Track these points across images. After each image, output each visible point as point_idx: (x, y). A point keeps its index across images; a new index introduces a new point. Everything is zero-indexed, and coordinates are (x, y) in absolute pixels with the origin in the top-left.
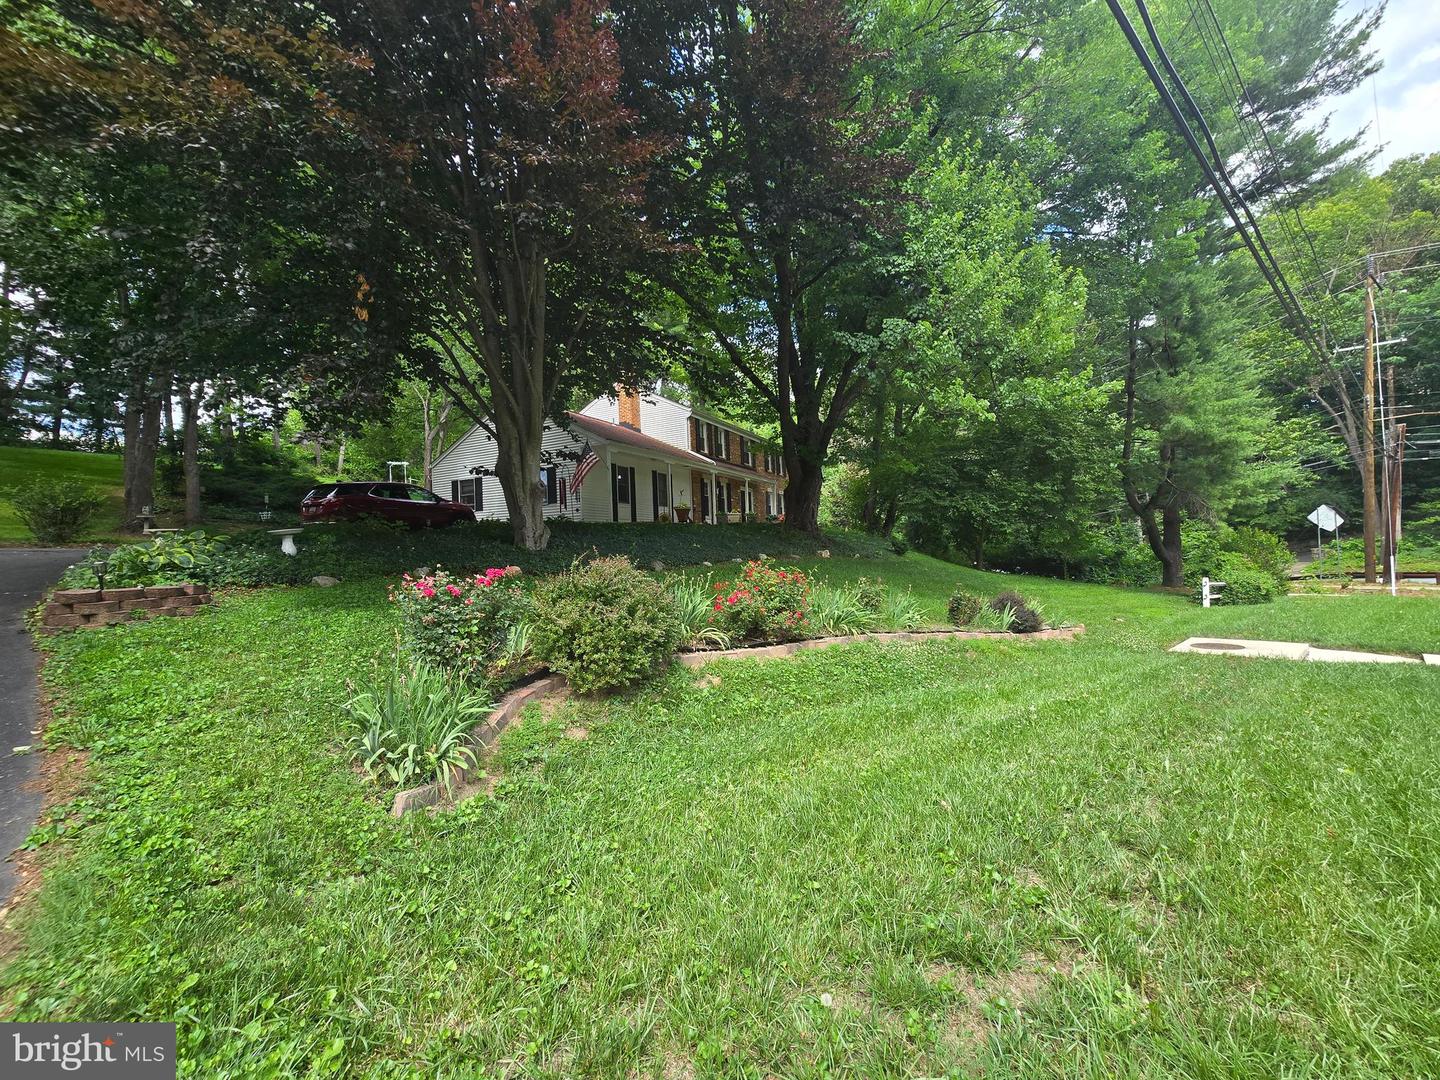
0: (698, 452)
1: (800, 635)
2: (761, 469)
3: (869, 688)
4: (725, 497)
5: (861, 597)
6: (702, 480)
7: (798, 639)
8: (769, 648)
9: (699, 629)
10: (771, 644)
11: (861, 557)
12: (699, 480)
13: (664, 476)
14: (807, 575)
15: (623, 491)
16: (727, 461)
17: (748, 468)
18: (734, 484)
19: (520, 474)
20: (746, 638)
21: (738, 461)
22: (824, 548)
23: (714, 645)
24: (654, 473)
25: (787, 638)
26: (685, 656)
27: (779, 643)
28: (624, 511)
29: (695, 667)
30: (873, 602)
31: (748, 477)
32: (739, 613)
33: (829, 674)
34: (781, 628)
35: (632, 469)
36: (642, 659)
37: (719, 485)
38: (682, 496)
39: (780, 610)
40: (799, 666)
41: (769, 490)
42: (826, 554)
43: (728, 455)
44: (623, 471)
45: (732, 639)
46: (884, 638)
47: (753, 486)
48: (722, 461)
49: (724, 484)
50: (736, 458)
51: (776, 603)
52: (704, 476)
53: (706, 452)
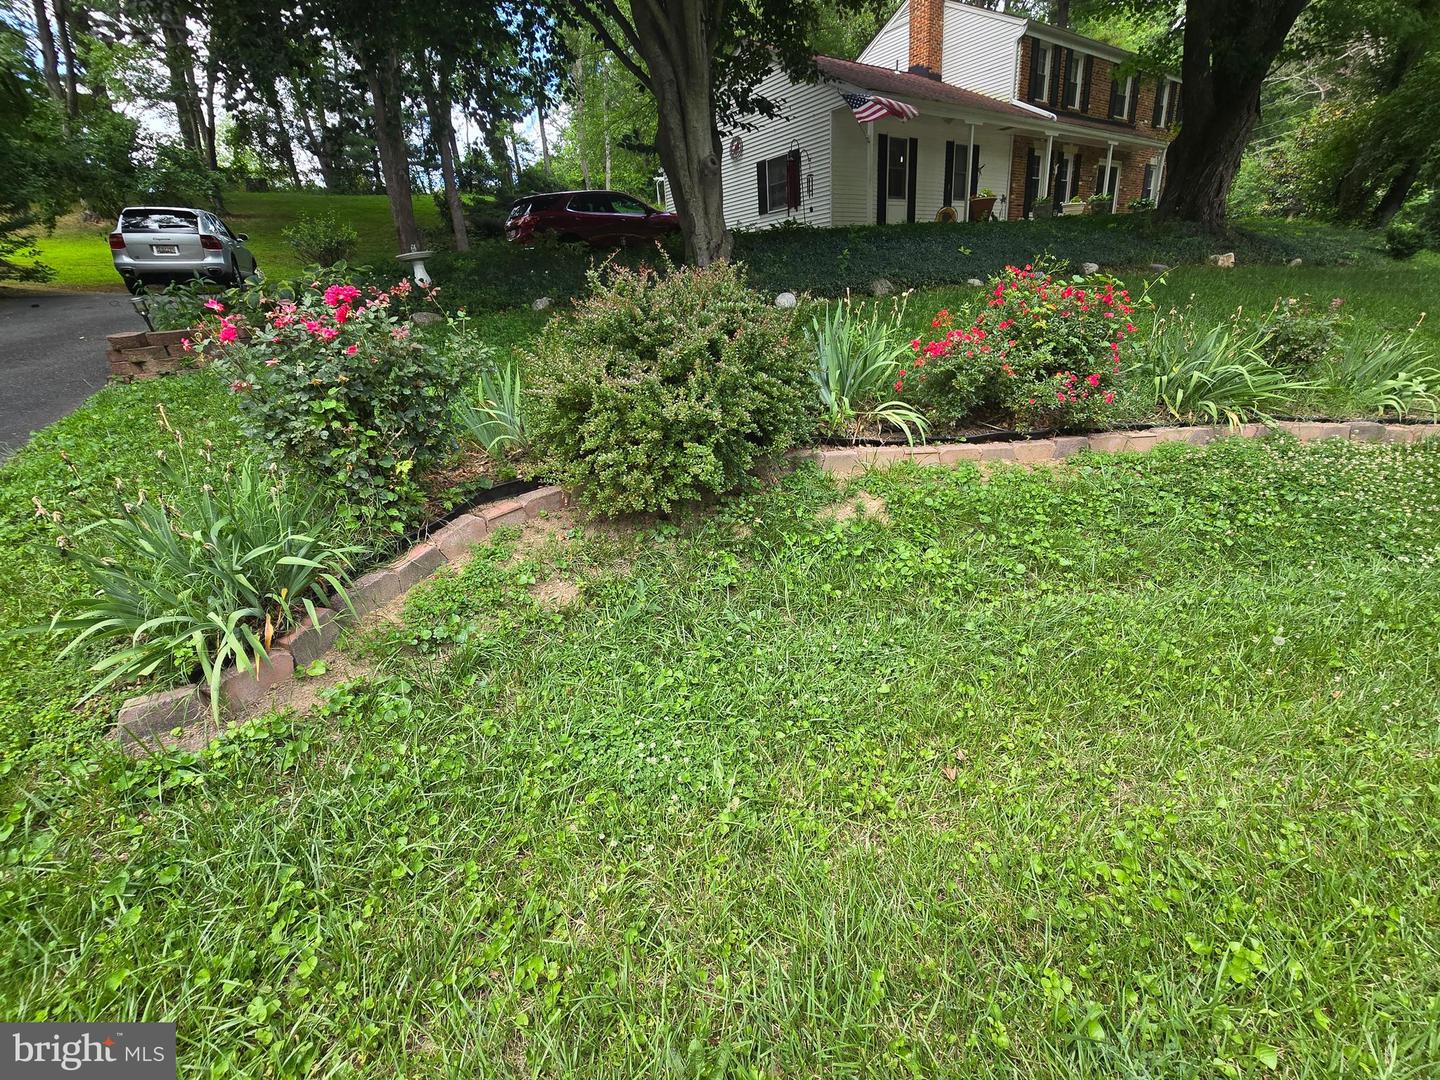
0: (1030, 101)
1: (1089, 420)
2: (1144, 123)
3: (1230, 552)
4: (1069, 179)
5: (1273, 344)
6: (1031, 151)
7: (1086, 429)
8: (1016, 445)
9: (873, 402)
10: (1020, 437)
11: (1306, 263)
12: (1025, 153)
13: (965, 149)
14: (1134, 293)
15: (896, 174)
16: (1082, 116)
17: (1120, 124)
18: (1089, 154)
19: (682, 146)
20: (962, 424)
21: (1104, 110)
22: (1225, 249)
23: (893, 435)
24: (950, 145)
25: (1057, 425)
26: (828, 454)
27: (1036, 436)
28: (897, 212)
29: (842, 475)
30: (1303, 353)
31: (1113, 139)
32: (951, 375)
33: (1133, 511)
34: (1046, 407)
35: (914, 142)
36: (703, 462)
37: (1058, 157)
38: (995, 182)
39: (1051, 370)
40: (1067, 488)
41: (1153, 161)
42: (1227, 260)
43: (1084, 103)
44: (899, 144)
45: (935, 426)
46: (1308, 433)
47: (1122, 155)
48: (1073, 115)
49: (1069, 156)
50: (1100, 106)
51: (1044, 355)
52: (1036, 145)
53: (1045, 99)
